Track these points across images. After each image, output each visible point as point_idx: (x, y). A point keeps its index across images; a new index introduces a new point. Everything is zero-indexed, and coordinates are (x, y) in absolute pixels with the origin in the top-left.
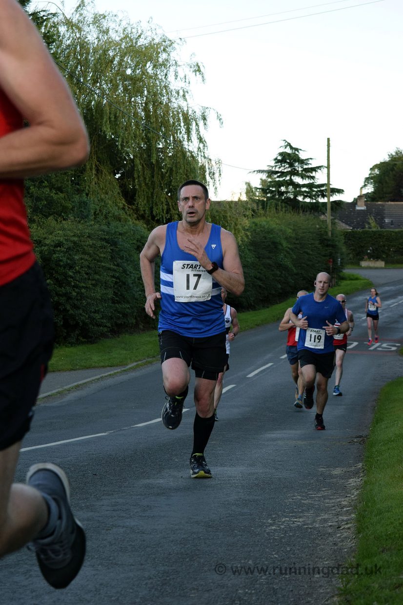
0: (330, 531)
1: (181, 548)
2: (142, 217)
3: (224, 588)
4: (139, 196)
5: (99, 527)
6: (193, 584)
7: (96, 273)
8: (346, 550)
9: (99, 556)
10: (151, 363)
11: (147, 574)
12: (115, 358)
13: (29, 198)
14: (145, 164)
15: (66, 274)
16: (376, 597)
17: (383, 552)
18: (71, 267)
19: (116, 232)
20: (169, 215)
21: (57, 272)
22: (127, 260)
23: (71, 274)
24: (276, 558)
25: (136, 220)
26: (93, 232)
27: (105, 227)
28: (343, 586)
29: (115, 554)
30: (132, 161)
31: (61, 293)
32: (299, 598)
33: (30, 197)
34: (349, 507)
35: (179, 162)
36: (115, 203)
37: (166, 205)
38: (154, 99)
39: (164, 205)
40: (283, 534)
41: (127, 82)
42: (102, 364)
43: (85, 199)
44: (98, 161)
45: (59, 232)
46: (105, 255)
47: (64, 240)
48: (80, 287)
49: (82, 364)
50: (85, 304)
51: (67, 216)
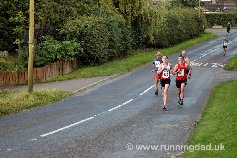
2: (121, 13)
4: (120, 5)
7: (102, 37)
10: (123, 74)
12: (109, 72)
13: (75, 7)
15: (90, 38)
18: (91, 36)
19: (110, 20)
20: (132, 12)
21: (86, 38)
22: (115, 31)
25: (119, 14)
26: (101, 21)
27: (105, 18)
31: (87, 46)
36: (110, 8)
37: (131, 8)
42: (104, 74)
43: (97, 7)
45: (86, 21)
46: (105, 30)
47: (89, 25)
48: (95, 43)
49: (96, 75)
50: (97, 50)
51: (90, 14)
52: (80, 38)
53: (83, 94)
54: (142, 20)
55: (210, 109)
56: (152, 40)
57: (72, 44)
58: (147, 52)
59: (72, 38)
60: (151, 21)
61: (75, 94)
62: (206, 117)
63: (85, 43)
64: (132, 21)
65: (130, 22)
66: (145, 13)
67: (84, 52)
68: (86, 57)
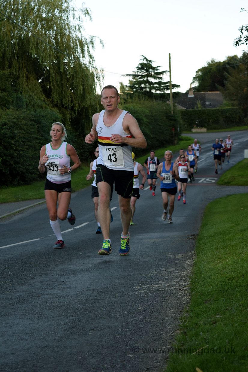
0: (174, 292)
1: (83, 306)
2: (56, 106)
3: (109, 328)
4: (53, 93)
5: (33, 295)
6: (91, 327)
7: (28, 141)
8: (184, 303)
9: (33, 312)
11: (62, 322)
14: (57, 73)
15: (10, 142)
16: (201, 329)
17: (206, 302)
18: (13, 138)
19: (40, 115)
20: (73, 104)
21: (4, 141)
23: (13, 142)
24: (141, 309)
25: (52, 107)
26: (26, 116)
27: (33, 113)
28: (182, 324)
29: (43, 311)
30: (48, 71)
31: (7, 154)
32: (156, 332)
34: (186, 277)
35: (78, 71)
36: (39, 98)
37: (70, 97)
38: (61, 32)
39: (69, 97)
40: (146, 295)
41: (43, 22)
42: (35, 197)
43: (19, 95)
44: (27, 72)
45: (4, 116)
46: (34, 130)
47: (8, 121)
48: (19, 150)
49: (22, 198)
50: (22, 160)
51: (9, 106)
53: (8, 221)
55: (210, 221)
63: (4, 150)
64: (73, 118)
65: (70, 119)
66: (91, 106)
67: (2, 165)
68: (5, 171)
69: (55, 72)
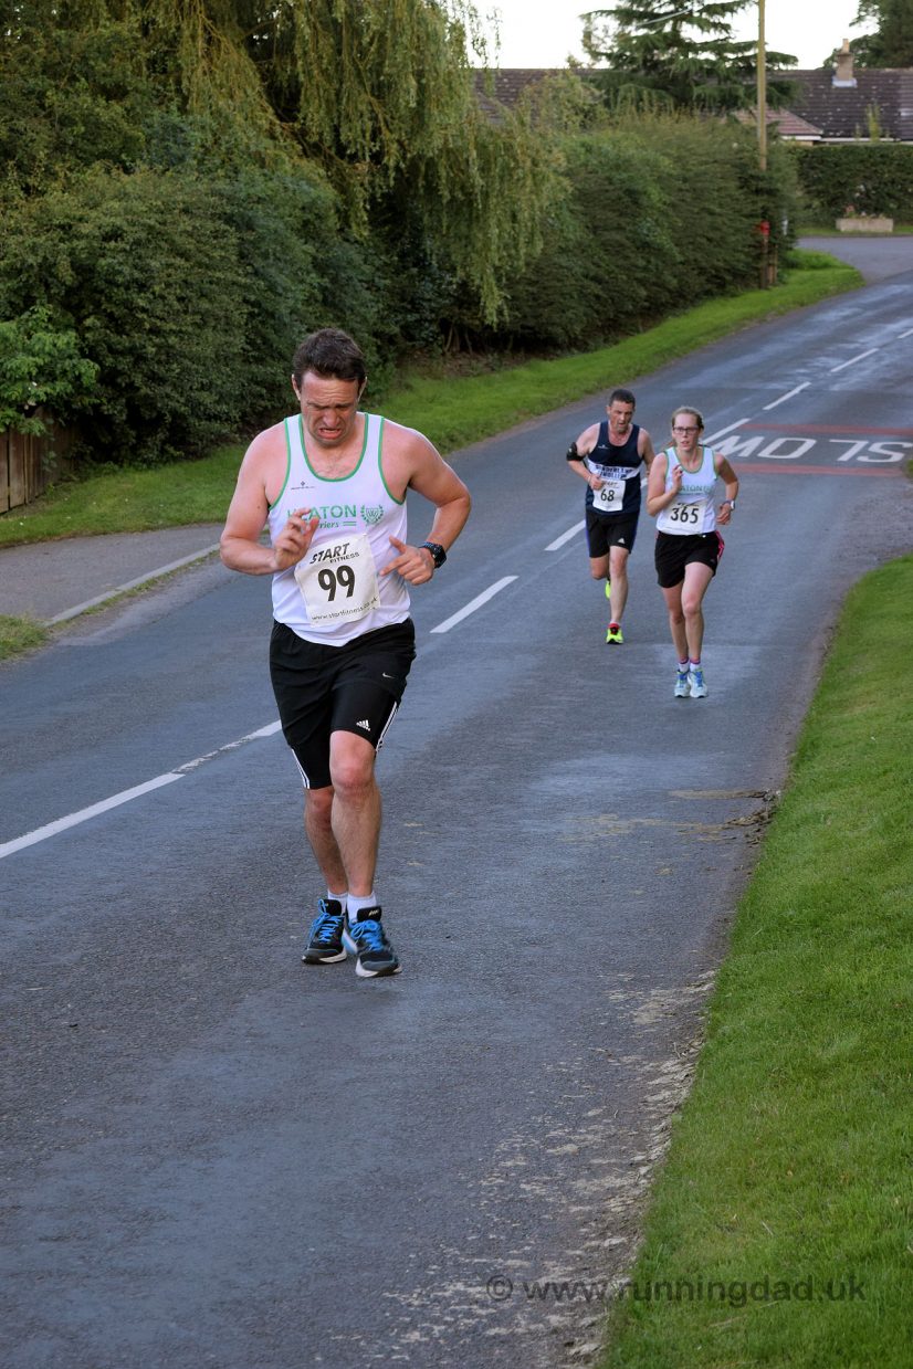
2: (312, 150)
4: (307, 101)
7: (202, 295)
13: (44, 120)
14: (321, 22)
15: (132, 303)
18: (142, 287)
19: (249, 196)
20: (378, 144)
21: (109, 299)
22: (279, 259)
23: (142, 303)
25: (299, 158)
26: (194, 199)
27: (221, 185)
31: (118, 347)
33: (45, 117)
35: (400, 20)
36: (250, 119)
37: (370, 119)
39: (366, 119)
43: (175, 118)
44: (209, 17)
45: (112, 203)
46: (223, 254)
47: (125, 223)
48: (165, 331)
49: (172, 515)
50: (178, 371)
51: (133, 161)
52: (75, 300)
53: (102, 632)
54: (432, 190)
55: (835, 718)
56: (493, 306)
57: (30, 337)
58: (467, 375)
59: (29, 301)
60: (486, 195)
61: (56, 635)
62: (818, 767)
63: (108, 332)
64: (378, 195)
65: (365, 201)
66: (449, 151)
67: (99, 385)
68: (111, 412)
69: (313, 20)
